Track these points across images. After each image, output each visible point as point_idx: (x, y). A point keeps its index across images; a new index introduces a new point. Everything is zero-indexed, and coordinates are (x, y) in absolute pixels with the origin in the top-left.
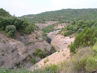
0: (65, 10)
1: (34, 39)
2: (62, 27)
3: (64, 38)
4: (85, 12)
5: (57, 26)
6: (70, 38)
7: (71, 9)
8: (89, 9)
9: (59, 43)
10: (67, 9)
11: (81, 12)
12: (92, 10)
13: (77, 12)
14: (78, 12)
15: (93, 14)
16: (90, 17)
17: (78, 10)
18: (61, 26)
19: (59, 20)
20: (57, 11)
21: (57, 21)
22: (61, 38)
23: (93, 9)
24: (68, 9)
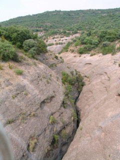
0: (51, 12)
1: (53, 59)
2: (56, 41)
3: (80, 56)
4: (83, 16)
5: (46, 40)
6: (91, 56)
7: (60, 11)
8: (90, 10)
9: (74, 64)
10: (53, 12)
11: (77, 16)
12: (94, 13)
13: (70, 15)
14: (72, 15)
15: (100, 18)
16: (96, 24)
17: (71, 12)
18: (53, 39)
19: (45, 30)
20: (37, 15)
21: (42, 31)
22: (75, 56)
23: (96, 10)
24: (56, 11)
